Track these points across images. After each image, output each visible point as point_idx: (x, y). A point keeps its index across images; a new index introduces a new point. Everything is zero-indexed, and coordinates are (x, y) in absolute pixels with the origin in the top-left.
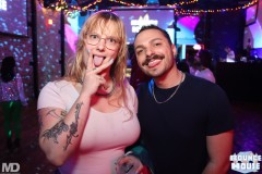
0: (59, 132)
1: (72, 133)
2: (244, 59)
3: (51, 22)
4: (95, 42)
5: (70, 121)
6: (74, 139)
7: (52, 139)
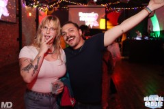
0: (30, 68)
1: (35, 69)
2: (147, 38)
3: (30, 14)
4: (45, 30)
5: (35, 64)
6: (36, 72)
7: (26, 71)
